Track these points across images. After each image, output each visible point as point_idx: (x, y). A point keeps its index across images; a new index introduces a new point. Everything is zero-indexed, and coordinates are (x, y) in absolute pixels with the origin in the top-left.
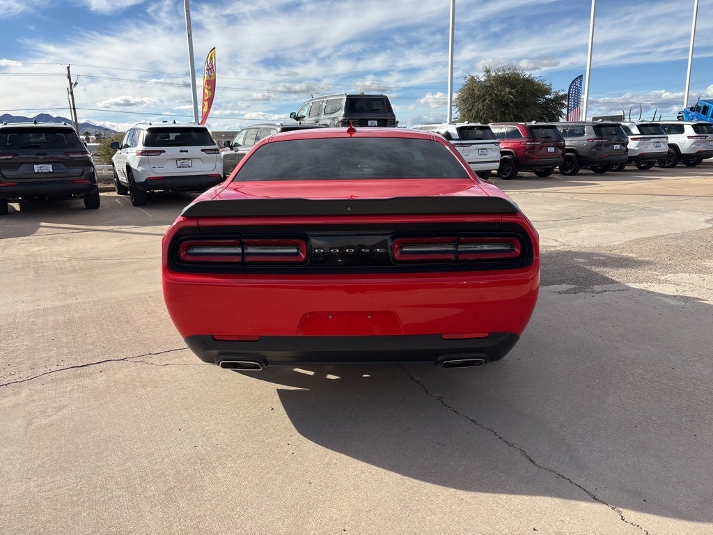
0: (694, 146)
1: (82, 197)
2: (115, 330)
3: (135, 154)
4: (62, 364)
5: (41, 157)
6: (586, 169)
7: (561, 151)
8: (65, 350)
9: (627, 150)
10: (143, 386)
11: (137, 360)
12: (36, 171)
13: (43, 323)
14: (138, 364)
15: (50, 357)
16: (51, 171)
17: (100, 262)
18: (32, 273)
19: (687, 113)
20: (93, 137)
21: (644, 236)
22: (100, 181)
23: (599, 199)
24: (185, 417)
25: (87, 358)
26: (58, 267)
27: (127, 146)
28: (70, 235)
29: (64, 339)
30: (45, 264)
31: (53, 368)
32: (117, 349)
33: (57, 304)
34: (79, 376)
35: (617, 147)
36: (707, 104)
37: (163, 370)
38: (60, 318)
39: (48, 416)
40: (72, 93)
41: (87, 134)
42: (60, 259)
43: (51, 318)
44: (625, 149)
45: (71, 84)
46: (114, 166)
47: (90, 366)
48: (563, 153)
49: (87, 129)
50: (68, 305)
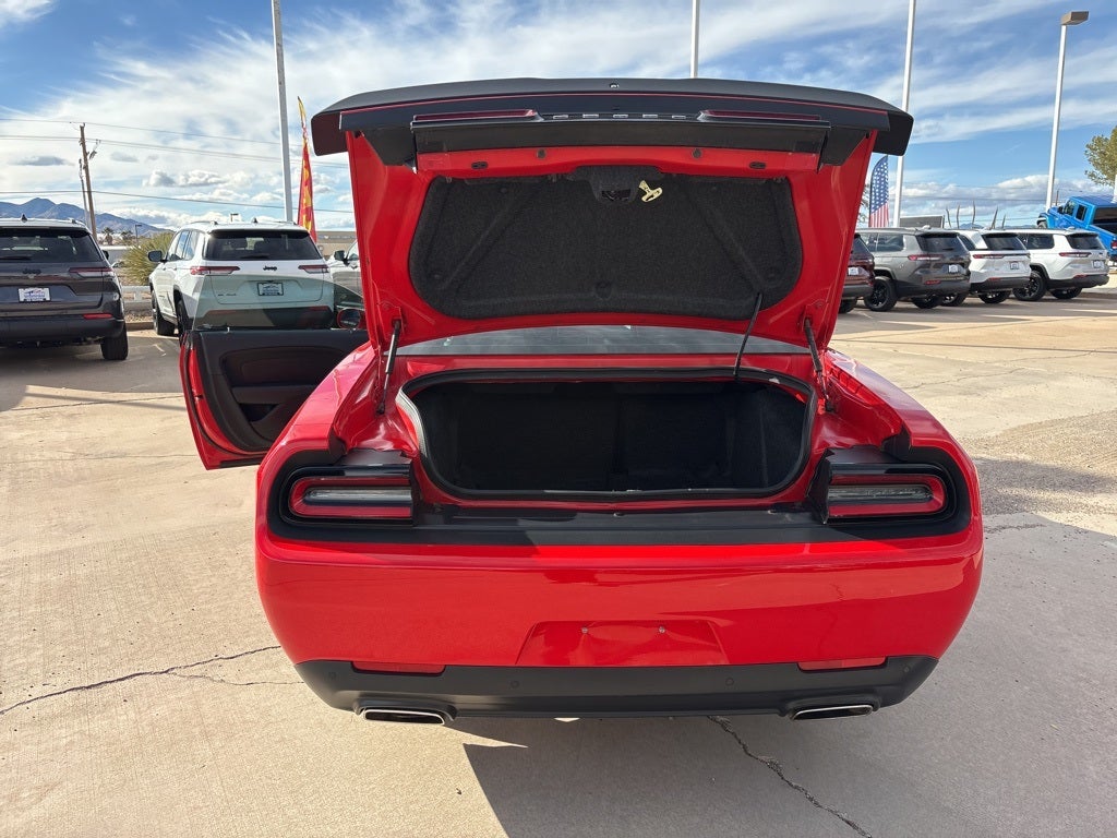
0: (1069, 267)
1: (96, 342)
2: (152, 603)
3: (189, 271)
4: (53, 681)
5: (31, 276)
6: (905, 301)
7: (867, 274)
8: (59, 650)
9: (969, 273)
10: (207, 736)
11: (196, 671)
12: (22, 299)
13: (20, 590)
14: (197, 680)
15: (31, 666)
16: (48, 299)
17: (127, 461)
18: (7, 482)
19: (1052, 216)
20: (117, 236)
21: (1032, 421)
22: (129, 311)
23: (939, 353)
24: (289, 813)
25: (99, 668)
26: (52, 471)
27: (175, 258)
28: (74, 410)
29: (58, 625)
30: (31, 465)
31: (37, 691)
32: (157, 646)
33: (48, 547)
34: (84, 710)
35: (954, 268)
36: (1083, 203)
37: (245, 695)
38: (52, 577)
39: (22, 809)
40: (86, 168)
41: (109, 230)
42: (57, 455)
43: (36, 578)
44: (964, 271)
45: (85, 154)
46: (152, 289)
47: (104, 687)
48: (872, 277)
49: (109, 224)
50: (67, 550)
